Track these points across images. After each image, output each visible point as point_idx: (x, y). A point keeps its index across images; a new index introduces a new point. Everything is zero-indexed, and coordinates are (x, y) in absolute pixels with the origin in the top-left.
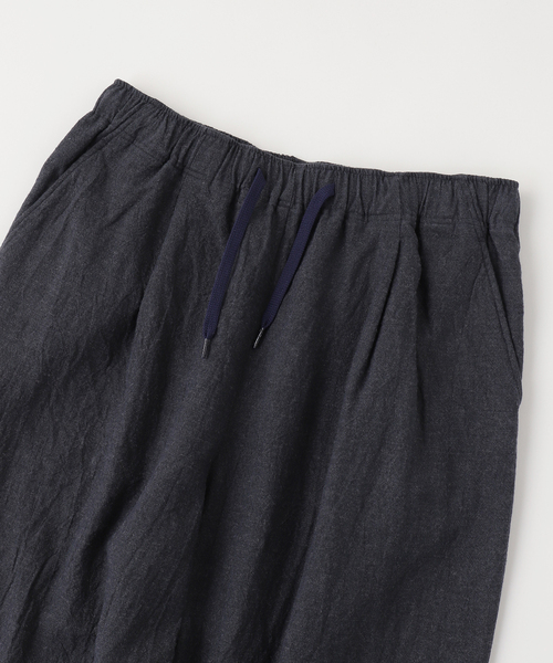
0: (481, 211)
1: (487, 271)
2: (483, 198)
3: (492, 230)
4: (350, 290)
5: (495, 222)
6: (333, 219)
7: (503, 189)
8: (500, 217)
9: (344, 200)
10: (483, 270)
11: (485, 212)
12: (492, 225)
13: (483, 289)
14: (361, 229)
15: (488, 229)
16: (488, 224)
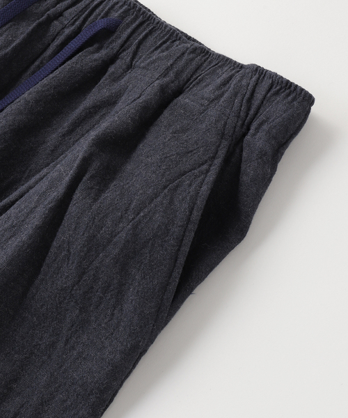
0: (249, 109)
1: (208, 171)
2: (259, 96)
3: (248, 137)
4: (64, 135)
5: (257, 129)
6: (96, 56)
7: (288, 95)
8: (265, 127)
9: (120, 41)
10: (205, 167)
11: (252, 112)
12: (251, 131)
13: (190, 185)
14: (117, 79)
15: (244, 135)
16: (248, 129)
